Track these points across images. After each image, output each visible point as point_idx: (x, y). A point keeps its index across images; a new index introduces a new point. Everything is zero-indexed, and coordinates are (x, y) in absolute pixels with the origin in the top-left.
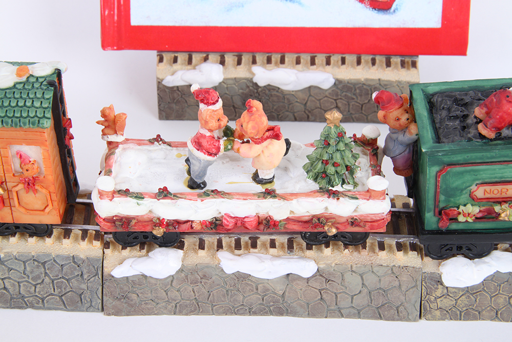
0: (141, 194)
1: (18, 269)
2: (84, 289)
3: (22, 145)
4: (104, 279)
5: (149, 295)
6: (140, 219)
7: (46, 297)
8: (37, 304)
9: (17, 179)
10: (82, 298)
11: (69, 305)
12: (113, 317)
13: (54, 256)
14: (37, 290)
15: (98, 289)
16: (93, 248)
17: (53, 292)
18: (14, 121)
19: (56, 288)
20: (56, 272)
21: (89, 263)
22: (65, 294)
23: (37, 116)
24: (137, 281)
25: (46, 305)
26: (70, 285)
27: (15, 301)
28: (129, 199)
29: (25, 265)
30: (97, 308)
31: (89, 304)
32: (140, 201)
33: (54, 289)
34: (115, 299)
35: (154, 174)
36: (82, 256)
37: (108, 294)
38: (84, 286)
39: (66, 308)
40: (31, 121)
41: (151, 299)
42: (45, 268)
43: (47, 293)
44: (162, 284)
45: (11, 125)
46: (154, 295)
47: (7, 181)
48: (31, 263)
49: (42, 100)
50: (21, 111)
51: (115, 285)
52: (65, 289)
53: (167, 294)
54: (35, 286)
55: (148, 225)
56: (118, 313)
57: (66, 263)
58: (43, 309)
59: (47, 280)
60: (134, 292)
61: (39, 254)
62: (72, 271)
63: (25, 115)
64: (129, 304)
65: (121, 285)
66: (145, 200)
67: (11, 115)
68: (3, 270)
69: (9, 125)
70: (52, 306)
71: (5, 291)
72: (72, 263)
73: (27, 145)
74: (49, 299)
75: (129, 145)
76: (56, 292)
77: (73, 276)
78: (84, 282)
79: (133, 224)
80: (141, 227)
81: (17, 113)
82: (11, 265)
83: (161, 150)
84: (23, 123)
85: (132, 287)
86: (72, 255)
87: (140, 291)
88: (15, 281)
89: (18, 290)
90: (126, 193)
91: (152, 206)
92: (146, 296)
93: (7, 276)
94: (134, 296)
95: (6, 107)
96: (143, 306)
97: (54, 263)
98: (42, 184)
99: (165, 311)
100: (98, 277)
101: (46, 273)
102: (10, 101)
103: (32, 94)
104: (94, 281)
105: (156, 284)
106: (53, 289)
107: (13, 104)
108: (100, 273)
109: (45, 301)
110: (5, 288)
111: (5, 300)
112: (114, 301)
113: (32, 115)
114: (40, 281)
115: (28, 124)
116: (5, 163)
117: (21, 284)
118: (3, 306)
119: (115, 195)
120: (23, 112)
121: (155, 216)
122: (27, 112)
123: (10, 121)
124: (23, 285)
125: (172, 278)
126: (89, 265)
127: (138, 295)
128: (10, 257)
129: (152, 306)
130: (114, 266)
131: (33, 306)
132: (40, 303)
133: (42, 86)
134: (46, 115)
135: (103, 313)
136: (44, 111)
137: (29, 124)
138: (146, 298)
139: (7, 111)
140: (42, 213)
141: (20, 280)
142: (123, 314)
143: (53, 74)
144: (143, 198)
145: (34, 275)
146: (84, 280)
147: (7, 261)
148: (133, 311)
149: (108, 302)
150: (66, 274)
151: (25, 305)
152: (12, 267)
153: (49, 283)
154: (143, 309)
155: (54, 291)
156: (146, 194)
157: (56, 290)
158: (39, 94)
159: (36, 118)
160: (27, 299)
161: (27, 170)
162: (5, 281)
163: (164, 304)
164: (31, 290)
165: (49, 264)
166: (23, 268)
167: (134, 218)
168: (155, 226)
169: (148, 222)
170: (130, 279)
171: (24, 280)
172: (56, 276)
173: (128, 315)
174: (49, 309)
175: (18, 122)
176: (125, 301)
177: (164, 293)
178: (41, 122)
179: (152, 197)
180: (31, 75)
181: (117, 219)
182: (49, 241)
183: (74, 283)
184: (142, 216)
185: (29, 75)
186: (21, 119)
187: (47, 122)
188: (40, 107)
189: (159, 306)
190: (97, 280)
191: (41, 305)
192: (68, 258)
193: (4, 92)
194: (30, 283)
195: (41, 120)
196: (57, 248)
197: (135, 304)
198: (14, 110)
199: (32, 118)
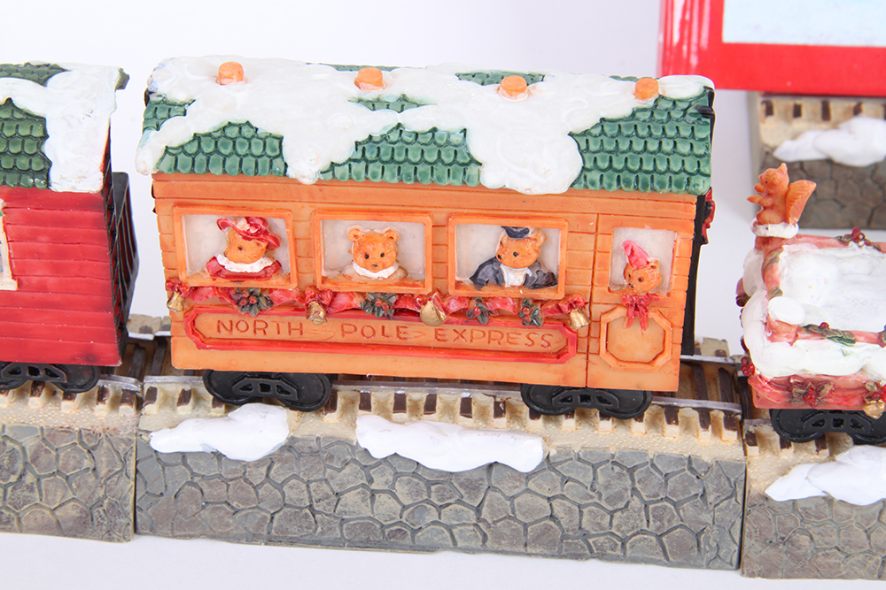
0: (851, 333)
1: (581, 480)
2: (706, 523)
3: (643, 228)
4: (748, 503)
5: (835, 537)
6: (839, 383)
7: (631, 537)
8: (612, 549)
9: (615, 298)
10: (701, 540)
11: (674, 554)
12: (759, 580)
13: (651, 457)
14: (615, 522)
15: (733, 524)
16: (723, 443)
17: (645, 528)
18: (640, 179)
19: (651, 519)
20: (653, 487)
21: (721, 472)
22: (668, 531)
23: (685, 171)
24: (814, 509)
25: (629, 552)
26: (679, 514)
27: (570, 544)
28: (827, 343)
29: (595, 472)
30: (728, 561)
31: (714, 553)
32: (847, 348)
33: (648, 521)
34: (767, 545)
35: (853, 301)
36: (707, 459)
37: (754, 535)
38: (707, 518)
39: (668, 559)
40: (673, 179)
41: (836, 547)
42: (633, 480)
43: (633, 528)
44: (862, 516)
45: (635, 187)
46: (843, 538)
47: (594, 300)
48: (607, 468)
49: (692, 141)
50: (655, 161)
51: (770, 517)
52: (669, 521)
53: (869, 537)
54: (612, 514)
55: (854, 396)
56: (769, 572)
57: (675, 470)
58: (621, 561)
59: (636, 503)
60: (805, 532)
61: (625, 451)
62: (685, 487)
63: (662, 167)
64: (792, 554)
65: (782, 517)
66: (858, 346)
67: (637, 167)
68: (553, 481)
69: (632, 186)
70: (640, 555)
71: (552, 523)
72: (687, 471)
73: (654, 228)
74: (636, 541)
75: (800, 246)
76: (652, 528)
77: (687, 496)
78: (708, 508)
79: (827, 392)
80: (840, 400)
81: (648, 165)
82: (568, 471)
83: (862, 256)
84: (659, 183)
85: (801, 521)
86: (686, 455)
87: (817, 530)
88: (574, 503)
89: (577, 521)
90: (822, 330)
91: (869, 358)
92: (827, 539)
93: (559, 492)
94: (804, 540)
95: (623, 152)
96: (819, 560)
97: (652, 470)
98: (661, 310)
99: (861, 571)
100: (736, 500)
101: (634, 489)
102: (631, 142)
103: (671, 129)
104: (726, 508)
105: (849, 517)
106: (645, 521)
107: (638, 146)
108: (740, 492)
109: (628, 545)
110: (552, 517)
111: (550, 541)
112: (764, 548)
113: (676, 167)
114: (621, 505)
115: (668, 185)
116: (601, 264)
117: (585, 511)
118: (545, 551)
119: (800, 335)
120: (658, 162)
121: (870, 378)
122: (666, 163)
123: (633, 177)
124: (589, 511)
125: (881, 504)
126: (720, 475)
127: (812, 538)
128: (567, 455)
129: (838, 561)
130: (772, 480)
131: (603, 555)
132: (617, 549)
133: (688, 117)
134: (702, 170)
135: (740, 571)
136: (699, 162)
137: (670, 185)
138: (827, 543)
139: (626, 158)
140: (648, 367)
141: (584, 502)
142: (780, 574)
143: (702, 96)
144: (853, 342)
145: (611, 492)
146: (706, 505)
147: (561, 463)
148: (798, 570)
149: (752, 550)
150: (673, 493)
151: (588, 552)
152: (570, 475)
153: (640, 510)
154: (820, 566)
155: (648, 526)
156: (861, 334)
157: (651, 522)
158: (686, 130)
159: (683, 174)
160: (594, 539)
161: (640, 280)
162: (554, 503)
163: (861, 557)
164: (603, 522)
165: (641, 472)
166: (592, 478)
167: (827, 382)
168: (871, 398)
169: (853, 389)
170: (802, 505)
171: (591, 501)
172: (654, 496)
173: (788, 577)
174: (634, 560)
175: (649, 180)
176: (785, 549)
177: (864, 536)
178: (692, 182)
179: (871, 341)
180: (660, 96)
181: (796, 383)
182: (637, 427)
183: (688, 510)
184: (845, 377)
185: (657, 96)
186: (655, 174)
187: (704, 182)
188: (689, 155)
189: (851, 560)
190: (734, 505)
191: (619, 552)
192: (679, 460)
193: (617, 124)
194: (603, 508)
195: (693, 177)
196: (655, 442)
197: (805, 555)
198: (641, 159)
199: (676, 173)
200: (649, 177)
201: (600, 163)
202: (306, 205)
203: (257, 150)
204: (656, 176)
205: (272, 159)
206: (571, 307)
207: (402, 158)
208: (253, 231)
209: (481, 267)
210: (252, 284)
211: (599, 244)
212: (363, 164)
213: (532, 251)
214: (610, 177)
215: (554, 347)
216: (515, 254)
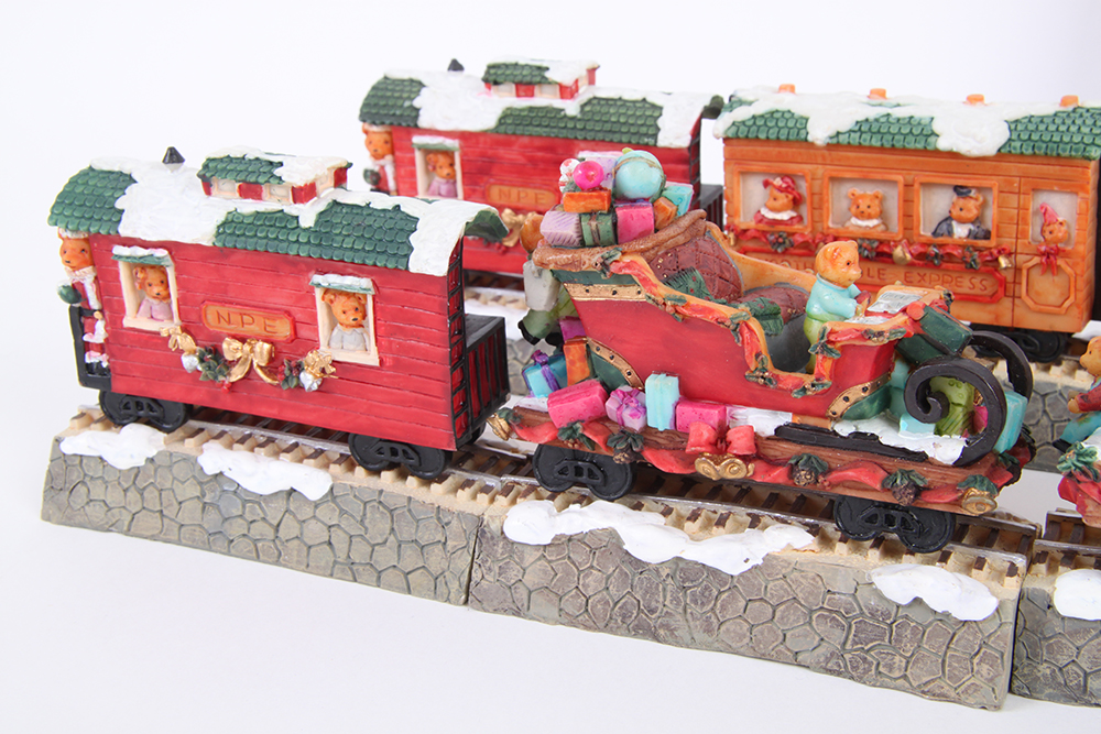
13: (1060, 388)
23: (1083, 142)
25: (1037, 461)
40: (1074, 147)
47: (1018, 251)
49: (1093, 127)
50: (1062, 136)
59: (1045, 421)
63: (1066, 140)
67: (1048, 139)
69: (1043, 151)
81: (1056, 138)
84: (1062, 149)
95: (1041, 131)
97: (1060, 398)
98: (1067, 260)
101: (1045, 412)
102: (1048, 126)
103: (1080, 121)
107: (1052, 128)
113: (1077, 140)
116: (1023, 220)
120: (1064, 137)
122: (1070, 138)
136: (1094, 138)
137: (1071, 151)
140: (1058, 309)
153: (1047, 427)
158: (1090, 122)
159: (1081, 145)
165: (1051, 398)
180: (1078, 106)
182: (1057, 371)
185: (1076, 106)
188: (1088, 134)
193: (1041, 118)
195: (1088, 147)
198: (1052, 135)
199: (1076, 144)
200: (1055, 145)
201: (1022, 137)
202: (820, 166)
203: (791, 124)
204: (1061, 146)
205: (799, 130)
206: (999, 252)
207: (886, 130)
208: (784, 185)
209: (940, 224)
210: (782, 228)
211: (1021, 202)
212: (858, 134)
213: (973, 208)
214: (1028, 145)
215: (989, 291)
216: (961, 210)
